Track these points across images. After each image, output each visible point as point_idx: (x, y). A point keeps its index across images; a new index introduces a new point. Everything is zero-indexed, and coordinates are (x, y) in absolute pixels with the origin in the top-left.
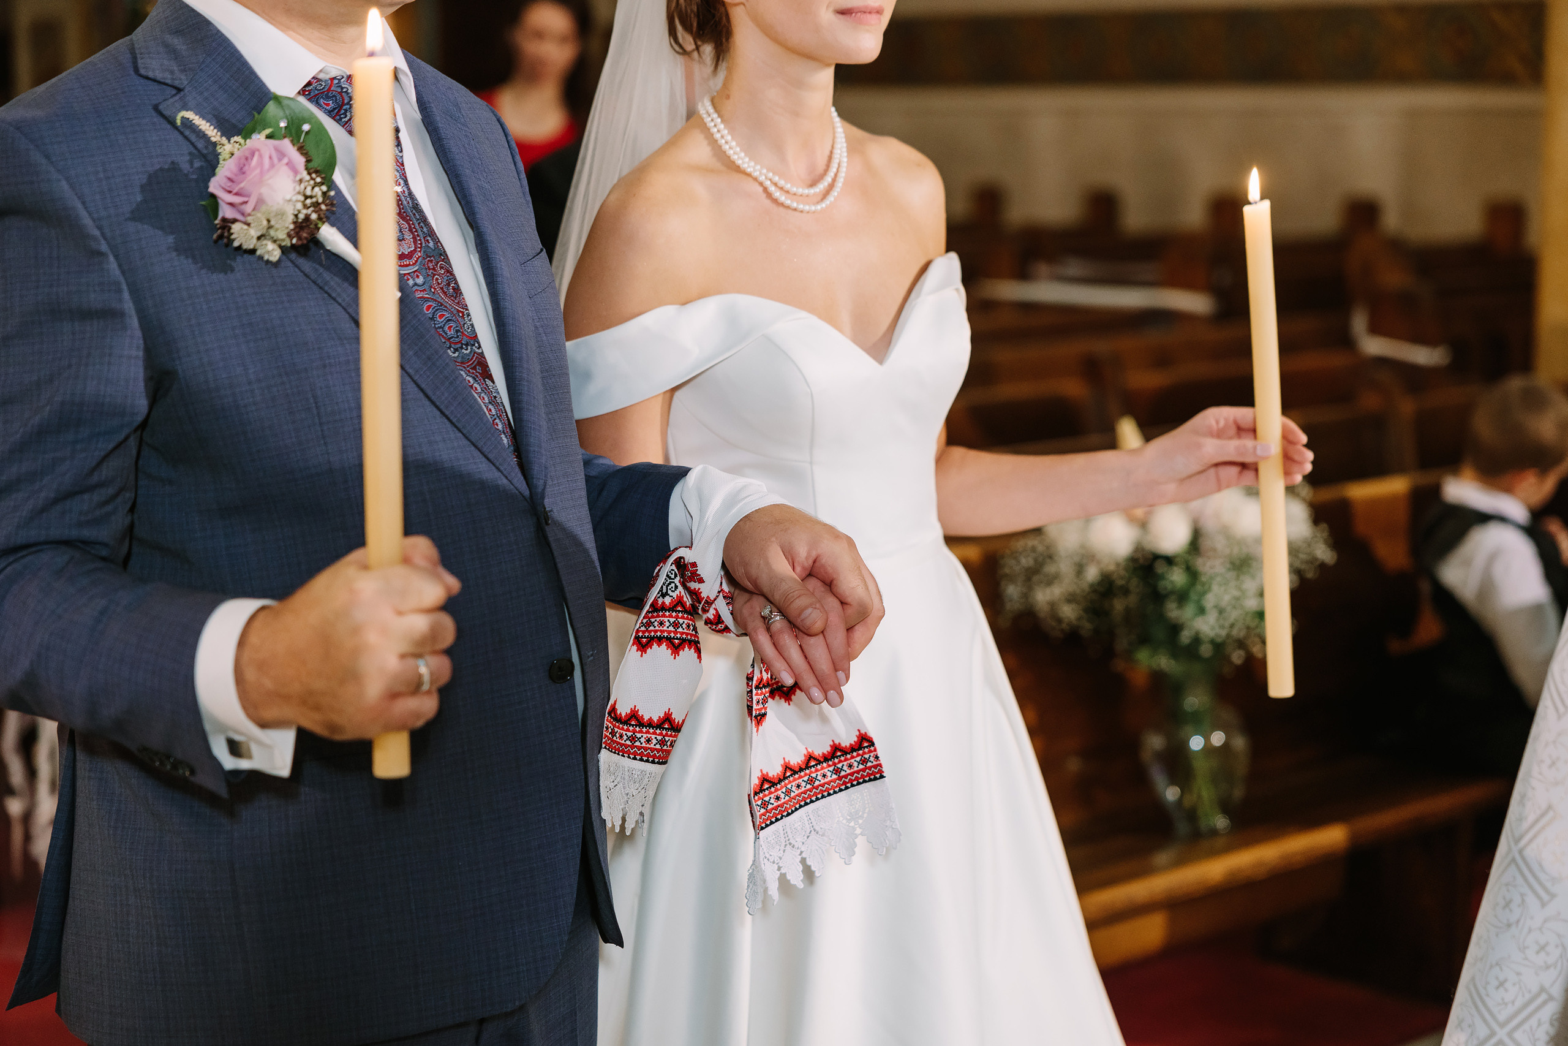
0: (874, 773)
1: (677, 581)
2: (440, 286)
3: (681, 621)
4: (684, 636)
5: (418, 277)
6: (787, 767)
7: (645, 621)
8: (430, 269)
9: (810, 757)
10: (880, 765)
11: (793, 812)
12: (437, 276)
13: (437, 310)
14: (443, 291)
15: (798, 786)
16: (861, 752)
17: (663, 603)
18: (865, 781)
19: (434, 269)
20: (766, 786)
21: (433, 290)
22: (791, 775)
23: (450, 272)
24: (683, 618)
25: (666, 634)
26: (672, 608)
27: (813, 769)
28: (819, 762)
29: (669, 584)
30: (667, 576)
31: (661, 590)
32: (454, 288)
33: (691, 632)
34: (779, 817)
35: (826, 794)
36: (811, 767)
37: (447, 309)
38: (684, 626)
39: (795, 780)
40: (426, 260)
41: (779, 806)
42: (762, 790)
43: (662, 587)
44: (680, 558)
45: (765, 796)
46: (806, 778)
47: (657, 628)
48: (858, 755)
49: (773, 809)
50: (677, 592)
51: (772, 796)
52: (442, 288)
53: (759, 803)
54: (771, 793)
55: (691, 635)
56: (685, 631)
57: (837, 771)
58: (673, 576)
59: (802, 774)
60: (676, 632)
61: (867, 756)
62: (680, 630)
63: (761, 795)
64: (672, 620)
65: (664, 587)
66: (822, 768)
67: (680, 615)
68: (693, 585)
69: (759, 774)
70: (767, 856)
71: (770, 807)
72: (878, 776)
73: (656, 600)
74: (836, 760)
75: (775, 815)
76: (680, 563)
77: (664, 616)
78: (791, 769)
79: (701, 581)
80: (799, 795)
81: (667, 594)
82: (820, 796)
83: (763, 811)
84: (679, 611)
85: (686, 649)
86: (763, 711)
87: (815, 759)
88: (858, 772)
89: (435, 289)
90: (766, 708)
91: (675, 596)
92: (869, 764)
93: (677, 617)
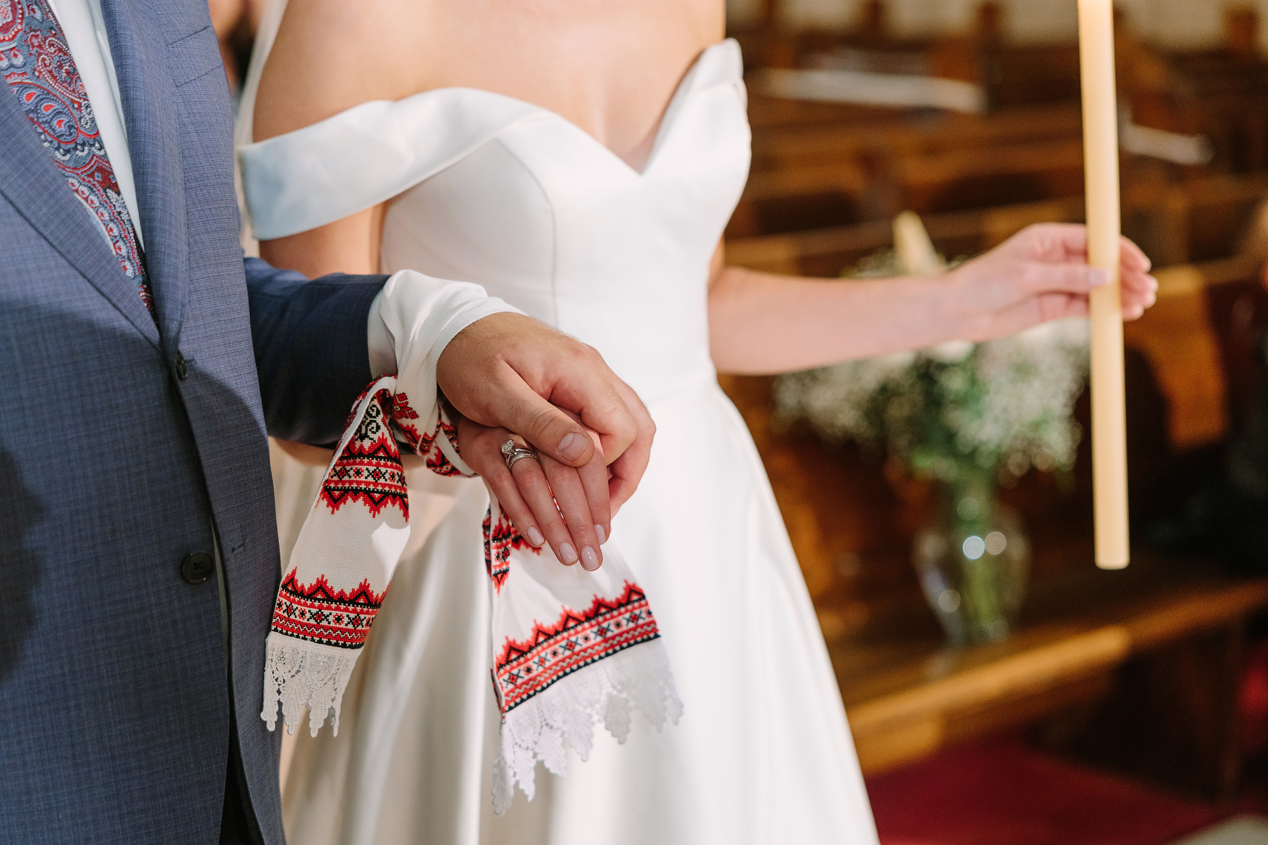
0: (647, 633)
1: (379, 419)
2: (48, 69)
3: (383, 470)
4: (387, 489)
5: (16, 56)
6: (539, 631)
7: (338, 469)
8: (33, 47)
9: (568, 617)
10: (654, 622)
11: (548, 685)
12: (43, 56)
13: (42, 99)
14: (53, 76)
15: (555, 654)
16: (630, 607)
17: (362, 447)
18: (637, 643)
19: (40, 46)
20: (514, 656)
21: (37, 74)
22: (545, 640)
23: (63, 51)
24: (385, 466)
25: (363, 486)
26: (372, 454)
27: (572, 631)
28: (579, 622)
29: (370, 423)
30: (367, 412)
31: (359, 430)
32: (68, 72)
33: (395, 483)
34: (531, 692)
35: (589, 660)
36: (569, 629)
37: (55, 99)
38: (387, 476)
39: (550, 646)
40: (30, 35)
41: (530, 680)
42: (508, 661)
43: (360, 427)
44: (385, 391)
45: (513, 668)
46: (564, 643)
47: (353, 478)
48: (627, 611)
49: (524, 683)
50: (379, 434)
51: (522, 667)
52: (50, 72)
53: (506, 677)
54: (519, 664)
55: (396, 487)
56: (388, 482)
57: (602, 632)
58: (374, 414)
59: (559, 637)
60: (376, 484)
61: (637, 612)
62: (382, 481)
63: (508, 667)
64: (372, 469)
65: (364, 427)
66: (584, 629)
67: (382, 462)
68: (406, 422)
69: (505, 642)
70: (519, 741)
71: (519, 681)
72: (652, 635)
73: (352, 442)
74: (601, 619)
75: (526, 691)
76: (383, 395)
77: (362, 463)
78: (544, 633)
79: (414, 415)
80: (556, 664)
81: (366, 436)
82: (582, 663)
83: (511, 686)
84: (381, 458)
85: (389, 504)
86: (504, 567)
87: (574, 619)
88: (628, 632)
89: (40, 72)
90: (507, 563)
91: (376, 439)
92: (641, 622)
93: (378, 465)
